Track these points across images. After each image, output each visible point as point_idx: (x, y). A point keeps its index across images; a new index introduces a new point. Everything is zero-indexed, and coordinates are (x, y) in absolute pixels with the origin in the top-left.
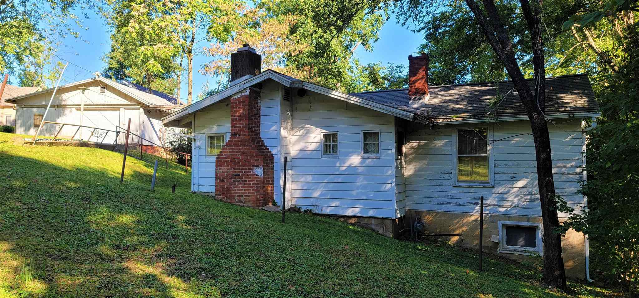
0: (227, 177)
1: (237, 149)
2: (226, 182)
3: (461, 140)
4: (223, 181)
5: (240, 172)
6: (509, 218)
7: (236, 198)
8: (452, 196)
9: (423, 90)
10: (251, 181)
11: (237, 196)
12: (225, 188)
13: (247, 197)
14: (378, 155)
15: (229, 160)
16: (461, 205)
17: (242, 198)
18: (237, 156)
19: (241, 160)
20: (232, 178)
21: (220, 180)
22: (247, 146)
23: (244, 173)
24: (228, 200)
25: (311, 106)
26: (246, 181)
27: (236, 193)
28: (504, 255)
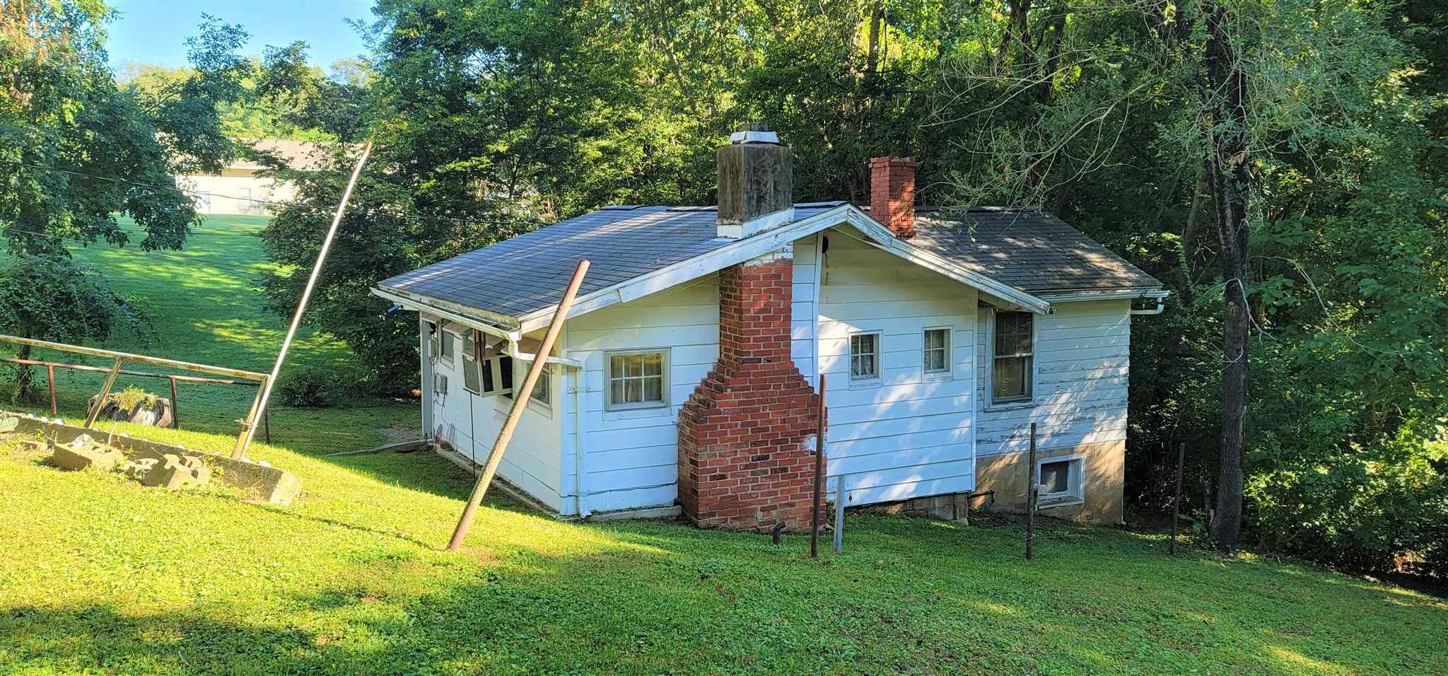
0: (732, 468)
1: (762, 395)
2: (729, 479)
3: (999, 328)
4: (723, 477)
5: (769, 450)
6: (1050, 452)
7: (760, 515)
10: (799, 468)
11: (763, 510)
12: (730, 494)
13: (788, 508)
14: (949, 374)
15: (740, 422)
16: (995, 442)
17: (774, 512)
18: (761, 411)
19: (770, 422)
20: (746, 467)
21: (713, 478)
22: (787, 386)
23: (779, 451)
24: (737, 524)
26: (785, 470)
27: (760, 502)
28: (1042, 512)
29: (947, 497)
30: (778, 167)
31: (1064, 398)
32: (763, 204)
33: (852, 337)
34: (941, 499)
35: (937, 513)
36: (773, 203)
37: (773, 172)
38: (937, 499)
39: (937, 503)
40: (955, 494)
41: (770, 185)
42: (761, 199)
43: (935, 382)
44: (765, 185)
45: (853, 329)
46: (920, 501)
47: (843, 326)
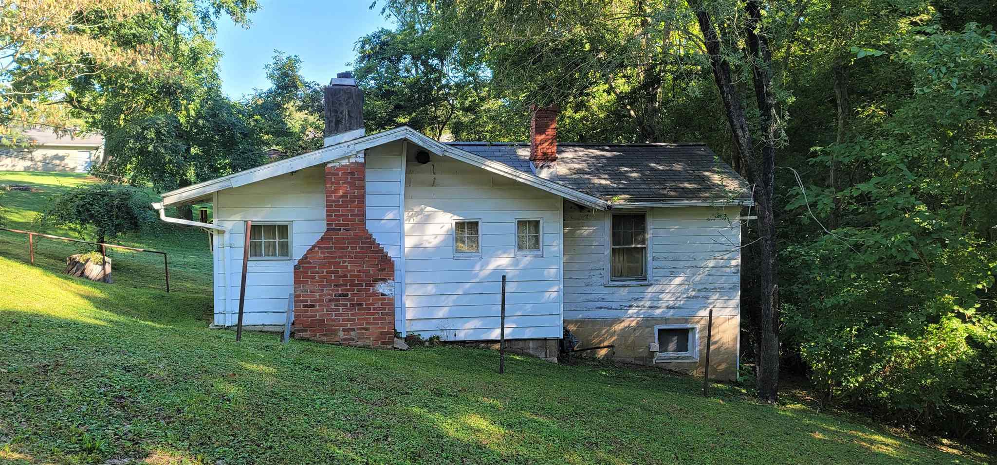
0: (320, 300)
1: (342, 253)
2: (317, 308)
3: (615, 226)
4: (313, 306)
5: (348, 290)
6: (666, 320)
7: (341, 334)
8: (603, 299)
9: (553, 156)
10: (371, 304)
11: (343, 330)
12: (318, 318)
13: (363, 331)
14: (539, 253)
15: (325, 270)
16: (614, 309)
17: (352, 333)
18: (342, 264)
19: (349, 272)
20: (330, 301)
21: (305, 306)
22: (362, 248)
23: (355, 292)
24: (325, 339)
25: (435, 179)
26: (361, 305)
27: (341, 325)
28: (660, 365)
29: (539, 341)
30: (351, 101)
31: (678, 280)
32: (340, 126)
33: (456, 223)
34: (535, 342)
35: (531, 352)
36: (347, 125)
37: (347, 104)
38: (531, 342)
39: (531, 344)
40: (545, 339)
41: (346, 112)
42: (338, 122)
43: (528, 258)
44: (341, 113)
45: (456, 217)
46: (516, 342)
47: (449, 215)
